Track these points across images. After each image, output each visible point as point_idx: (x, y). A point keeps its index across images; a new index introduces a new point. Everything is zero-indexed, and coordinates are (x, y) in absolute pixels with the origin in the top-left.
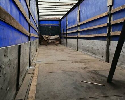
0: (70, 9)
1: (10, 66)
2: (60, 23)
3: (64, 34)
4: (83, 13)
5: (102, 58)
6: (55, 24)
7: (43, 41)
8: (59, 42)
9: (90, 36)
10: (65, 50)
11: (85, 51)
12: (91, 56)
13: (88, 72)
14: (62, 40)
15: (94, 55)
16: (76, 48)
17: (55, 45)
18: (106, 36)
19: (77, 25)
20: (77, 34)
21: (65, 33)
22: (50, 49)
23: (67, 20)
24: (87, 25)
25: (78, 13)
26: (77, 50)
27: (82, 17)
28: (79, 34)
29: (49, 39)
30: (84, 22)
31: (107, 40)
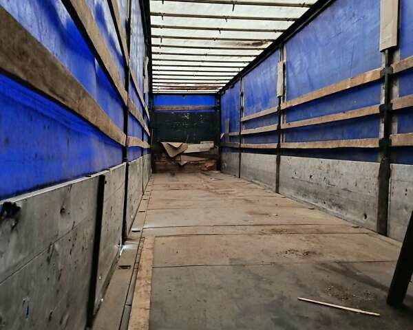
0: (252, 59)
1: (73, 245)
2: (220, 103)
3: (231, 137)
4: (297, 71)
5: (363, 220)
6: (202, 106)
7: (163, 160)
8: (216, 163)
9: (319, 145)
10: (235, 190)
11: (304, 196)
12: (327, 212)
13: (319, 267)
14: (225, 157)
15: (334, 210)
16: (275, 184)
17: (203, 172)
18: (377, 146)
19: (275, 109)
20: (277, 138)
21: (236, 133)
22: (186, 185)
23: (242, 95)
24: (311, 111)
25: (281, 70)
26: (277, 192)
27: (292, 84)
28: (283, 137)
29: (182, 153)
30: (298, 99)
31: (380, 159)
